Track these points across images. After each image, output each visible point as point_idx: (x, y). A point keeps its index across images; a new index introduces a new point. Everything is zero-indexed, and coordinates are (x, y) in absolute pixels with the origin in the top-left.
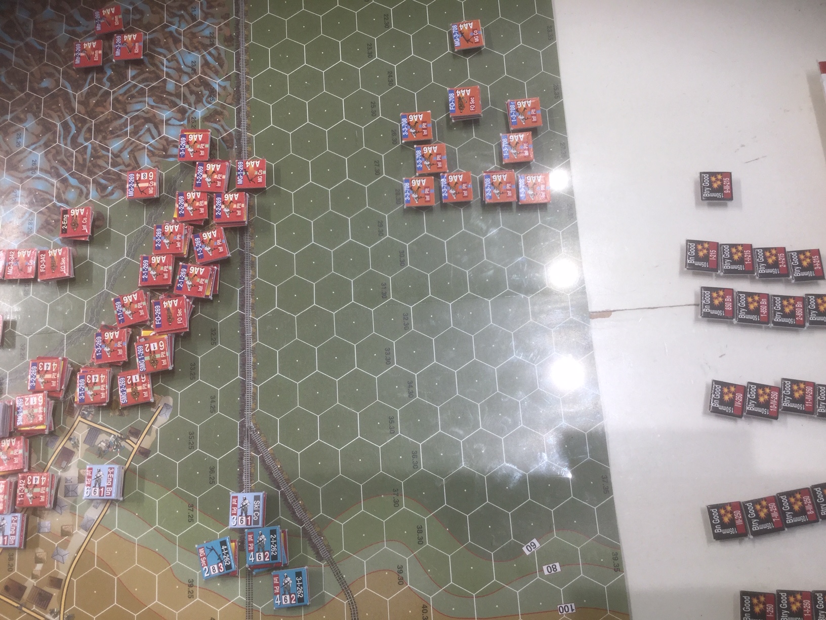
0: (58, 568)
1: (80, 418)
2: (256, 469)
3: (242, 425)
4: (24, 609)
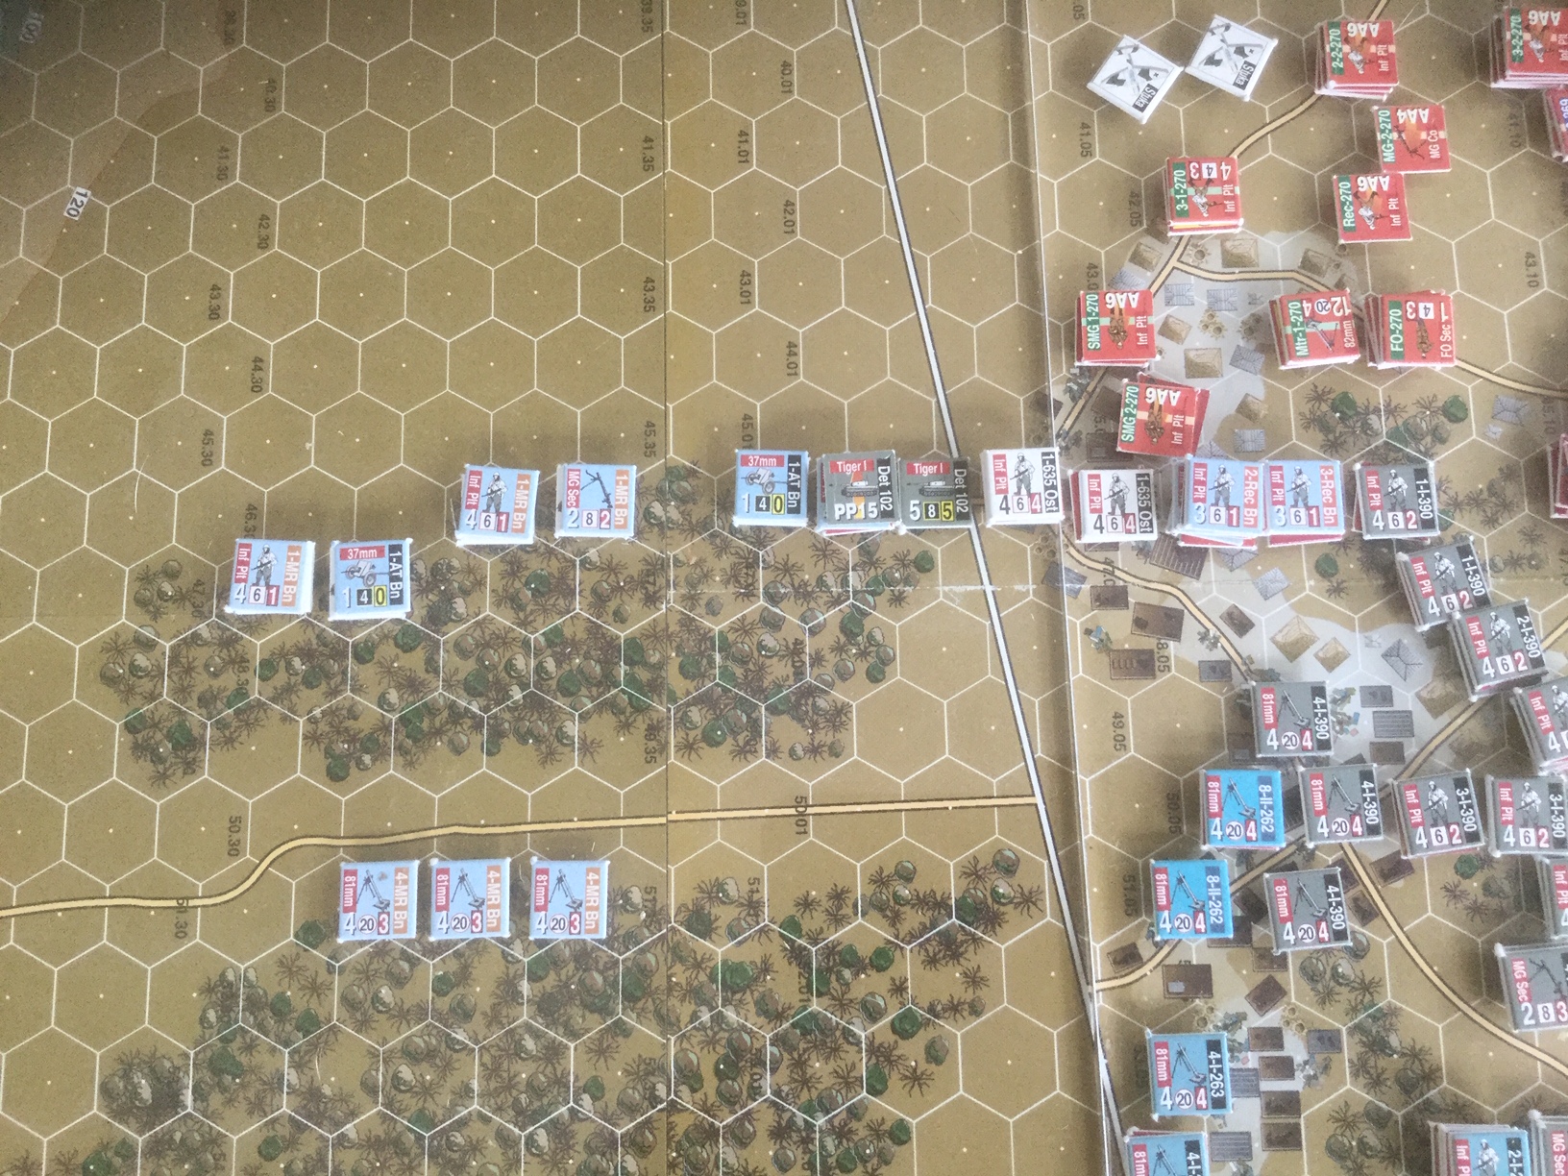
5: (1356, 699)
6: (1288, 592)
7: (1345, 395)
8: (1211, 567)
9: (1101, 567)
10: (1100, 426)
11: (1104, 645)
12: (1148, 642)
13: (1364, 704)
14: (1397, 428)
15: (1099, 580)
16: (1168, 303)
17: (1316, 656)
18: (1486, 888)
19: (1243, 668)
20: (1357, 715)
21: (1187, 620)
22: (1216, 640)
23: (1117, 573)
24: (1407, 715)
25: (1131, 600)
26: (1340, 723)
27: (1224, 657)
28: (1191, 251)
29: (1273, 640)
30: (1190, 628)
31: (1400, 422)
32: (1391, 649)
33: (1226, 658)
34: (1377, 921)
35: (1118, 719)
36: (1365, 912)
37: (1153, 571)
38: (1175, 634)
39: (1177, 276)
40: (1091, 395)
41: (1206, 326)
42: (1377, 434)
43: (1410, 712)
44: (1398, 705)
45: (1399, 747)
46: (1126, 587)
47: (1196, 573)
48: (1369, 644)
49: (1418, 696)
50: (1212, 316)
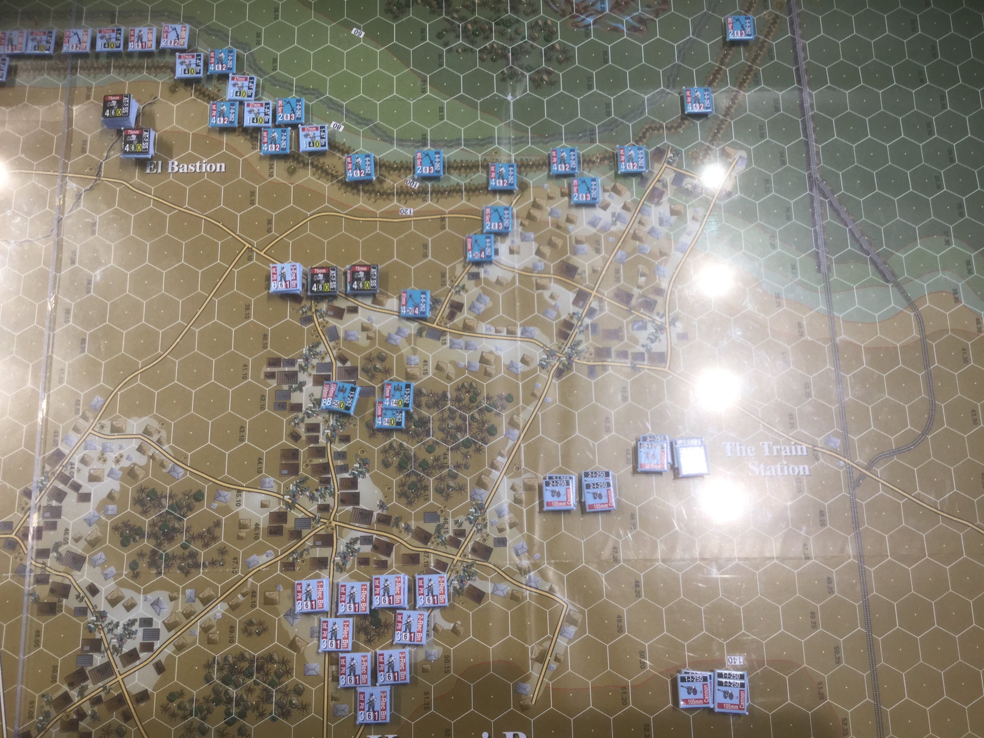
0: (659, 280)
1: (665, 165)
2: (825, 210)
3: (810, 176)
4: (633, 311)
5: (137, 624)
6: (115, 577)
7: (154, 489)
8: (86, 566)
9: (40, 566)
10: (49, 503)
11: (37, 600)
12: (55, 599)
13: (140, 626)
14: (173, 504)
15: (39, 572)
16: (86, 448)
17: (123, 605)
18: (179, 707)
19: (93, 610)
20: (137, 631)
21: (72, 589)
22: (83, 598)
23: (47, 568)
24: (158, 630)
25: (51, 581)
26: (129, 634)
27: (85, 606)
28: (98, 426)
29: (106, 598)
30: (73, 593)
31: (175, 501)
32: (155, 602)
33: (86, 606)
34: (131, 721)
35: (38, 633)
36: (127, 717)
37: (62, 568)
38: (66, 596)
39: (91, 437)
40: (47, 489)
41: (100, 459)
42: (164, 507)
43: (159, 629)
44: (154, 627)
45: (152, 645)
46: (49, 575)
47: (79, 569)
48: (146, 600)
49: (163, 622)
50: (103, 454)
